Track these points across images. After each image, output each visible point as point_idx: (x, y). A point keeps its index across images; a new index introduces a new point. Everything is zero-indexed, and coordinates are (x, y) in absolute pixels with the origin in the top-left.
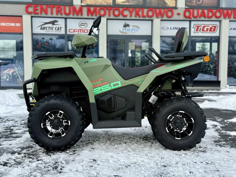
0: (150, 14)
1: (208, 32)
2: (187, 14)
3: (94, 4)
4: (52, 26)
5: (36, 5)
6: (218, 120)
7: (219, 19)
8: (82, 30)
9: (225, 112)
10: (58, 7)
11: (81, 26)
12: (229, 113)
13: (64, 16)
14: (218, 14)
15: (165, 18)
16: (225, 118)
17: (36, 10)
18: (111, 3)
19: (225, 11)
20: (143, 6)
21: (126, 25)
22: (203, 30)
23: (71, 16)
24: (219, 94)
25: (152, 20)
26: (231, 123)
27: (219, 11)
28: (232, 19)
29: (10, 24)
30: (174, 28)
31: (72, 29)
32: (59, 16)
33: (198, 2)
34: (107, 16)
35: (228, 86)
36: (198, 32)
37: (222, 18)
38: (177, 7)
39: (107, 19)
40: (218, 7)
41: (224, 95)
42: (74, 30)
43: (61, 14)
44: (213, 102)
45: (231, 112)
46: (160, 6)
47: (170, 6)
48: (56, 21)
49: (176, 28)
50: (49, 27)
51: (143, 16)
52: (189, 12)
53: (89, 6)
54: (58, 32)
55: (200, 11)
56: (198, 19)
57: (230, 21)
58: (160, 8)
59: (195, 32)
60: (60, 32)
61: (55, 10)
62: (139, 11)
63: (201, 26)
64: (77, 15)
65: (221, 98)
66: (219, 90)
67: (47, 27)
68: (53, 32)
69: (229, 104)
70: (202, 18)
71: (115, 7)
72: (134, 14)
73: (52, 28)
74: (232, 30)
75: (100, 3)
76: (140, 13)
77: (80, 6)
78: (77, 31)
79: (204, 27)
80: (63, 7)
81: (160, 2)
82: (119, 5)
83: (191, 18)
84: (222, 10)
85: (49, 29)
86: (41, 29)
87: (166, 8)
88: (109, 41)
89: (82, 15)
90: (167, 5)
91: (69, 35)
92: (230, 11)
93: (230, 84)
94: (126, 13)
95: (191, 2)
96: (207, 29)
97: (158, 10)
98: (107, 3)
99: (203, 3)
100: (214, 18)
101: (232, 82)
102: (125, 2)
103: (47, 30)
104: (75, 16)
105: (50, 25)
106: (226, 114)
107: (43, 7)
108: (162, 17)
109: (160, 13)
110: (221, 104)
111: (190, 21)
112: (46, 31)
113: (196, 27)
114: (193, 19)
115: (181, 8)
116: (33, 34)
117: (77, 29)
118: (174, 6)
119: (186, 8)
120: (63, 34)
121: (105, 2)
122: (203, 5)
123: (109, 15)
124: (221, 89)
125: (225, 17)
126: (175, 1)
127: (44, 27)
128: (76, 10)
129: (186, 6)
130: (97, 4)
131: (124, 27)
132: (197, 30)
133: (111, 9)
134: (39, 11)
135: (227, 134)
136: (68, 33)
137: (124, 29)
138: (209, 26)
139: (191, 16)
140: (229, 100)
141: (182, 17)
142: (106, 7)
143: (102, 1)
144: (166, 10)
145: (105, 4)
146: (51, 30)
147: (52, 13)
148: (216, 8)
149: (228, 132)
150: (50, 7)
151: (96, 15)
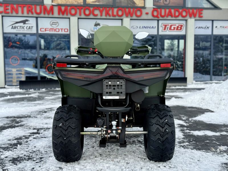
0: (120, 13)
1: (175, 30)
2: (155, 13)
3: (65, 4)
4: (23, 25)
5: (7, 5)
6: (184, 119)
7: (186, 18)
8: (54, 29)
9: (190, 109)
10: (29, 7)
11: (52, 25)
12: (194, 111)
13: (35, 15)
14: (184, 14)
15: (134, 17)
16: (190, 116)
17: (6, 10)
18: (81, 2)
19: (191, 11)
20: (112, 6)
21: (97, 24)
22: (170, 29)
23: (42, 15)
24: (185, 90)
25: (122, 20)
26: (195, 121)
27: (185, 11)
28: (197, 18)
30: (143, 27)
31: (43, 28)
32: (30, 15)
33: (165, 2)
34: (78, 15)
35: (194, 82)
36: (166, 30)
37: (188, 18)
38: (145, 7)
39: (78, 18)
40: (184, 7)
41: (190, 92)
42: (45, 29)
43: (32, 13)
44: (180, 99)
45: (196, 109)
46: (130, 6)
47: (139, 6)
48: (27, 20)
49: (144, 27)
50: (20, 27)
51: (113, 16)
52: (157, 11)
53: (59, 6)
54: (29, 31)
55: (167, 11)
56: (165, 18)
57: (195, 20)
58: (129, 8)
59: (163, 30)
60: (31, 31)
61: (25, 9)
62: (109, 10)
63: (168, 25)
64: (49, 14)
65: (186, 95)
66: (186, 86)
67: (18, 26)
68: (24, 31)
69: (194, 101)
70: (170, 18)
71: (85, 7)
72: (104, 13)
73: (23, 28)
74: (197, 29)
75: (71, 3)
76: (110, 12)
77: (51, 5)
78: (48, 30)
79: (171, 26)
80: (33, 6)
81: (129, 2)
82: (89, 4)
83: (158, 17)
84: (187, 10)
85: (20, 28)
86: (12, 28)
87: (135, 8)
88: (80, 40)
89: (53, 14)
90: (136, 5)
91: (41, 34)
92: (195, 11)
93: (196, 79)
94: (97, 12)
95: (159, 2)
96: (174, 28)
97: (127, 10)
98: (78, 3)
99: (170, 3)
100: (180, 18)
101: (198, 77)
102: (95, 2)
103: (18, 29)
104: (46, 15)
105: (22, 24)
106: (191, 112)
107: (14, 7)
108: (132, 16)
109: (129, 12)
110: (187, 101)
111: (158, 20)
112: (18, 31)
113: (164, 26)
114: (161, 18)
115: (150, 8)
116: (4, 33)
117: (48, 29)
118: (143, 5)
119: (154, 8)
120: (34, 34)
121: (76, 2)
122: (170, 5)
123: (80, 15)
124: (188, 85)
125: (190, 17)
126: (143, 1)
127: (15, 26)
128: (47, 9)
129: (154, 6)
130: (68, 3)
131: (95, 26)
132: (165, 29)
133: (82, 9)
134: (9, 11)
135: (191, 134)
136: (40, 32)
137: (95, 28)
138: (176, 25)
139: (159, 16)
140: (194, 97)
141: (150, 16)
142: (77, 7)
143: (73, 1)
144: (135, 9)
145: (76, 3)
146: (22, 29)
147: (23, 13)
148: (183, 7)
149: (192, 132)
150: (20, 7)
151: (67, 14)
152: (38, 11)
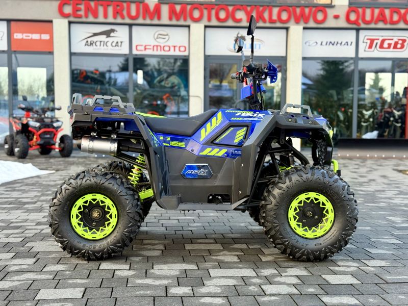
0: (284, 16)
2: (353, 17)
5: (77, 2)
8: (161, 47)
10: (117, 6)
11: (158, 40)
13: (127, 21)
15: (312, 24)
17: (77, 11)
20: (270, 3)
21: (240, 37)
22: (381, 47)
23: (140, 20)
25: (287, 29)
29: (30, 35)
30: (328, 43)
31: (141, 45)
32: (119, 20)
34: (205, 22)
36: (372, 50)
38: (333, 4)
39: (206, 27)
42: (145, 46)
43: (123, 17)
46: (303, 2)
47: (321, 3)
49: (331, 42)
51: (272, 21)
52: (357, 13)
53: (172, 3)
54: (116, 50)
55: (377, 11)
56: (373, 26)
58: (302, 7)
60: (120, 50)
61: (110, 10)
62: (264, 11)
64: (152, 19)
70: (381, 25)
71: (219, 5)
76: (266, 15)
77: (157, 3)
78: (150, 49)
80: (125, 5)
83: (359, 24)
88: (208, 67)
89: (159, 18)
90: (315, 2)
91: (136, 55)
94: (240, 15)
97: (298, 10)
100: (402, 25)
104: (148, 21)
107: (90, 5)
108: (306, 21)
109: (303, 14)
111: (358, 30)
114: (363, 26)
115: (341, 6)
116: (72, 54)
117: (150, 46)
119: (350, 7)
120: (126, 55)
122: (381, 1)
123: (209, 19)
128: (149, 10)
129: (350, 2)
132: (370, 47)
133: (212, 9)
134: (82, 13)
136: (135, 52)
138: (392, 39)
139: (360, 21)
141: (342, 23)
142: (203, 5)
144: (314, 9)
147: (106, 16)
148: (407, 6)
150: (102, 5)
151: (185, 20)
152: (133, 13)
